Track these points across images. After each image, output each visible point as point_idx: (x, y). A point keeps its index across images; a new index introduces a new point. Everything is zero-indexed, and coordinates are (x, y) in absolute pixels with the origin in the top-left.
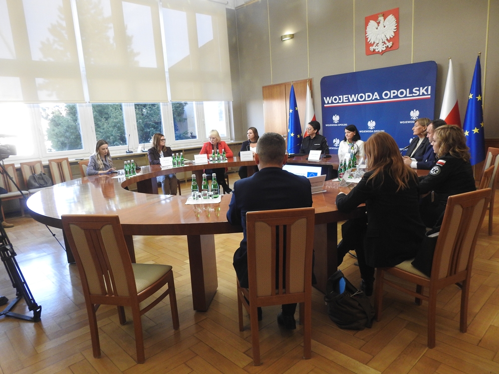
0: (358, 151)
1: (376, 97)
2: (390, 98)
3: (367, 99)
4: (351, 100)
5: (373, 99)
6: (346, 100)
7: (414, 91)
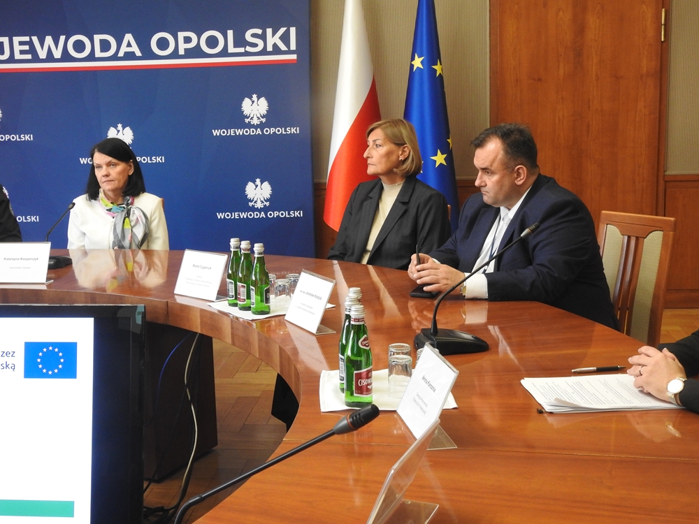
0: (147, 236)
1: (129, 50)
2: (175, 55)
3: (98, 54)
4: (42, 54)
5: (121, 54)
6: (22, 52)
7: (248, 36)
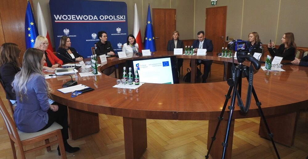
2: (104, 20)
4: (78, 19)
5: (94, 19)
6: (74, 18)
